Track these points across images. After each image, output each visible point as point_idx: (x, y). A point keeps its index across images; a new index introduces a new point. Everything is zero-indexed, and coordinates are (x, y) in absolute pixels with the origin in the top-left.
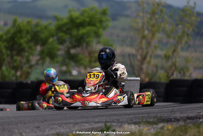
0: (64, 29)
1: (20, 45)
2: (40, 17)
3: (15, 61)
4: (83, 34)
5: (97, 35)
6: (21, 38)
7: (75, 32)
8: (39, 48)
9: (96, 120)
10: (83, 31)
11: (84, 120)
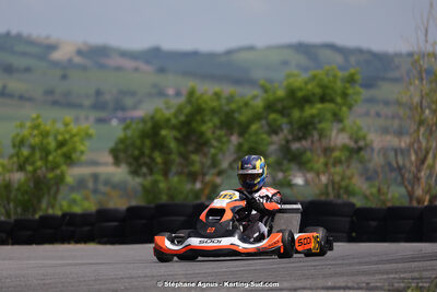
0: (279, 106)
1: (202, 134)
2: (238, 82)
3: (192, 163)
4: (313, 116)
5: (337, 118)
6: (204, 122)
7: (296, 114)
8: (235, 139)
9: (330, 284)
10: (310, 111)
11: (308, 283)
